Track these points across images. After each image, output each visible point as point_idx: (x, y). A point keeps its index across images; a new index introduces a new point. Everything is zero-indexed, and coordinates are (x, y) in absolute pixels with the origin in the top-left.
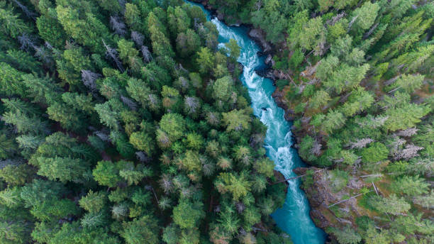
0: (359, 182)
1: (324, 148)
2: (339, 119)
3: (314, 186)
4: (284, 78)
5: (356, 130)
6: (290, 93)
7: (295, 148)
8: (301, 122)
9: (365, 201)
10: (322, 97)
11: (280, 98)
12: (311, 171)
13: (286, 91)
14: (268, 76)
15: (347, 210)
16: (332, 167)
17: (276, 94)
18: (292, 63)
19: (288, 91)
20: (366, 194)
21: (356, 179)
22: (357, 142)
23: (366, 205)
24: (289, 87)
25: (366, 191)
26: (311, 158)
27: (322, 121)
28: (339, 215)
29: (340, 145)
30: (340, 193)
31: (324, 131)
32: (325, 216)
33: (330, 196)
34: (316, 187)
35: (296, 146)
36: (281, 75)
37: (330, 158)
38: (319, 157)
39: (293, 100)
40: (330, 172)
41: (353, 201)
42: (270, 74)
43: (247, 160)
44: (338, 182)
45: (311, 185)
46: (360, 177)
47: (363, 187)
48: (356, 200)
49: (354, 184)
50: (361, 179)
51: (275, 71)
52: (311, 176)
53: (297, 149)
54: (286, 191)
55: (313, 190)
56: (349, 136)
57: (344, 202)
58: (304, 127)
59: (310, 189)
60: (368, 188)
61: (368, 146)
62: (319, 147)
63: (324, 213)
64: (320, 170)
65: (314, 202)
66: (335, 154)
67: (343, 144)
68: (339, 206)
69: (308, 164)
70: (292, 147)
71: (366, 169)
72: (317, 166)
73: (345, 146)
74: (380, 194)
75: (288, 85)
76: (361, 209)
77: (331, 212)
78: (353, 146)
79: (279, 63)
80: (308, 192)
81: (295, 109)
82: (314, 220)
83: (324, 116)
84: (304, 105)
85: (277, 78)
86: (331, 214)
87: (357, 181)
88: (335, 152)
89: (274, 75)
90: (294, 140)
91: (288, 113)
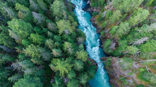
0: (137, 65)
1: (117, 46)
2: (126, 27)
3: (111, 67)
4: (96, 12)
5: (136, 34)
6: (99, 18)
7: (101, 47)
8: (104, 33)
9: (141, 75)
10: (117, 14)
11: (94, 21)
12: (110, 59)
13: (97, 17)
14: (88, 10)
15: (131, 81)
16: (121, 56)
17: (92, 19)
18: (100, 3)
19: (98, 17)
20: (142, 72)
21: (136, 63)
22: (137, 41)
23: (142, 78)
24: (98, 15)
25: (142, 70)
26: (110, 51)
27: (116, 29)
28: (126, 84)
29: (126, 43)
30: (126, 71)
31: (117, 37)
32: (117, 83)
33: (120, 72)
34: (112, 67)
35: (102, 46)
36: (95, 10)
37: (120, 51)
38: (114, 51)
39: (100, 22)
40: (120, 59)
41: (134, 75)
42: (89, 10)
43: (70, 51)
44: (126, 65)
45: (109, 66)
46: (138, 62)
47: (140, 68)
48: (136, 75)
49: (134, 66)
50: (139, 63)
51: (92, 8)
52: (109, 61)
53: (102, 48)
54: (96, 69)
55: (111, 69)
56: (132, 38)
57: (128, 76)
58: (106, 36)
59: (109, 68)
60: (143, 68)
61: (145, 42)
62: (114, 45)
63: (117, 82)
64: (114, 58)
65: (111, 75)
66: (123, 49)
67: (128, 42)
68: (126, 78)
69: (108, 55)
70: (100, 47)
71: (142, 57)
72: (113, 56)
73: (129, 44)
74: (150, 71)
75: (98, 14)
76: (139, 80)
77: (121, 81)
78: (135, 44)
79: (93, 4)
80: (108, 70)
81: (101, 26)
82: (111, 85)
83: (118, 26)
84: (106, 22)
85: (93, 12)
86: (120, 82)
87: (136, 64)
88: (123, 47)
89: (91, 10)
90: (101, 43)
91: (98, 29)
